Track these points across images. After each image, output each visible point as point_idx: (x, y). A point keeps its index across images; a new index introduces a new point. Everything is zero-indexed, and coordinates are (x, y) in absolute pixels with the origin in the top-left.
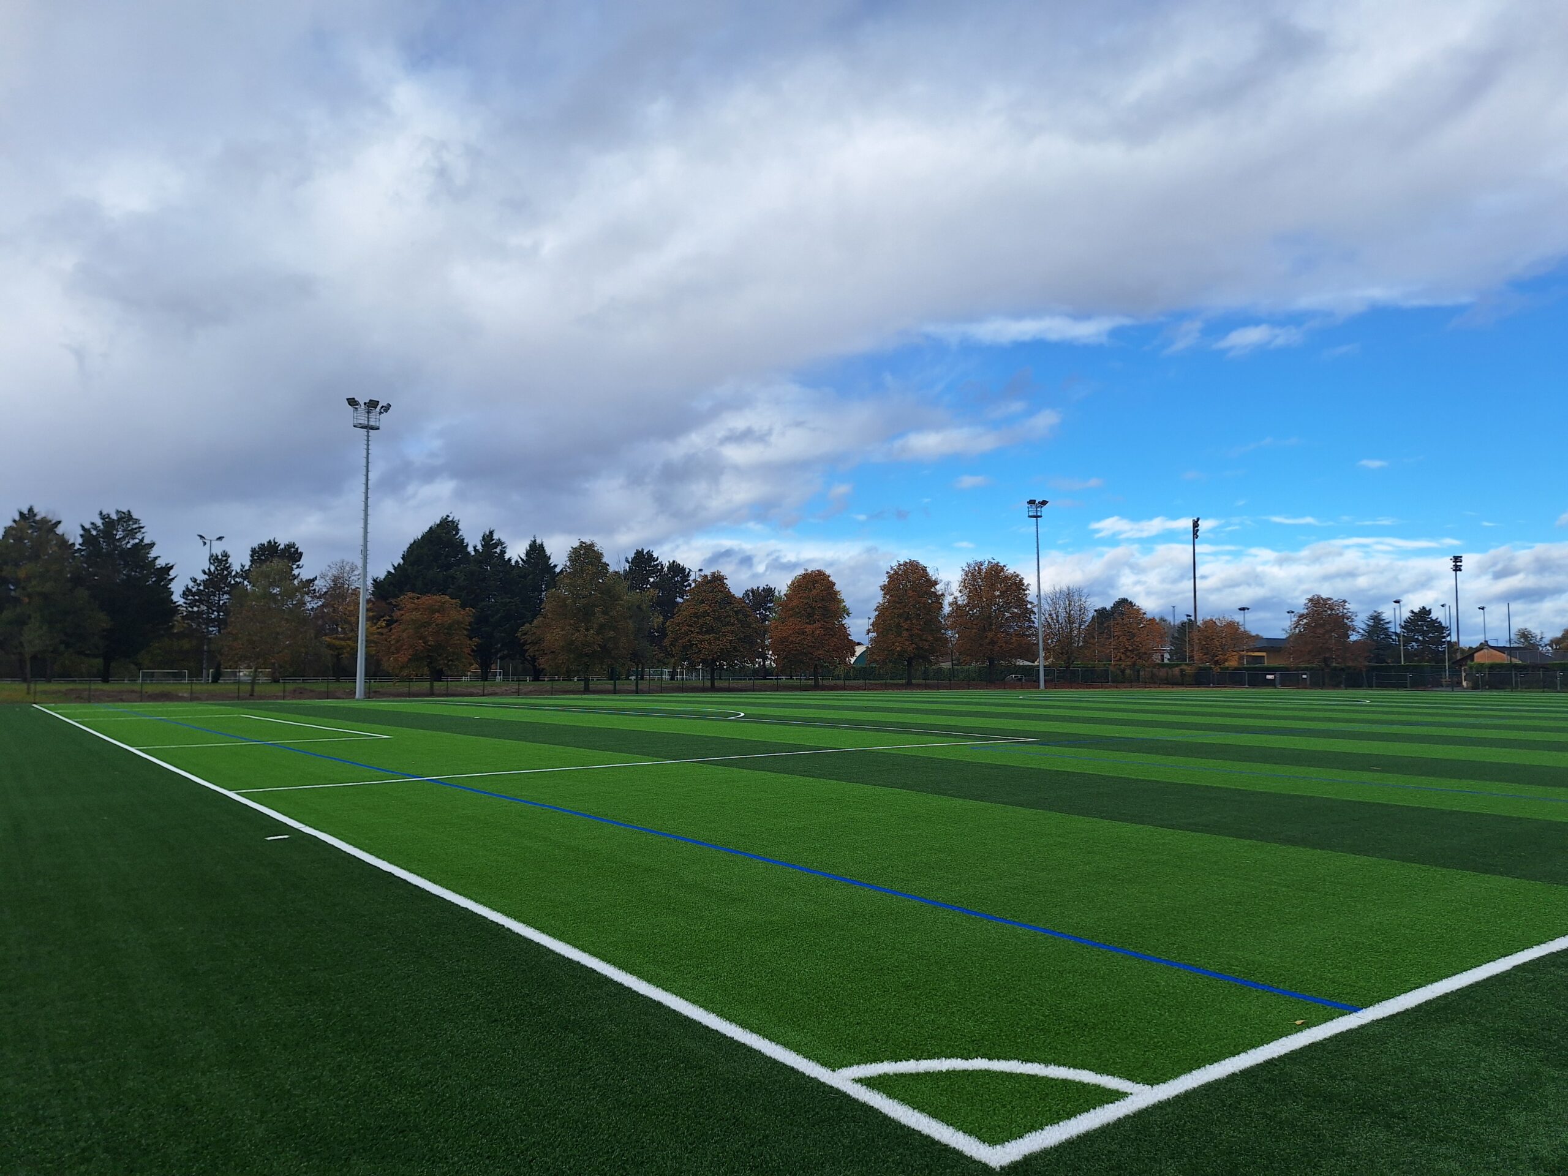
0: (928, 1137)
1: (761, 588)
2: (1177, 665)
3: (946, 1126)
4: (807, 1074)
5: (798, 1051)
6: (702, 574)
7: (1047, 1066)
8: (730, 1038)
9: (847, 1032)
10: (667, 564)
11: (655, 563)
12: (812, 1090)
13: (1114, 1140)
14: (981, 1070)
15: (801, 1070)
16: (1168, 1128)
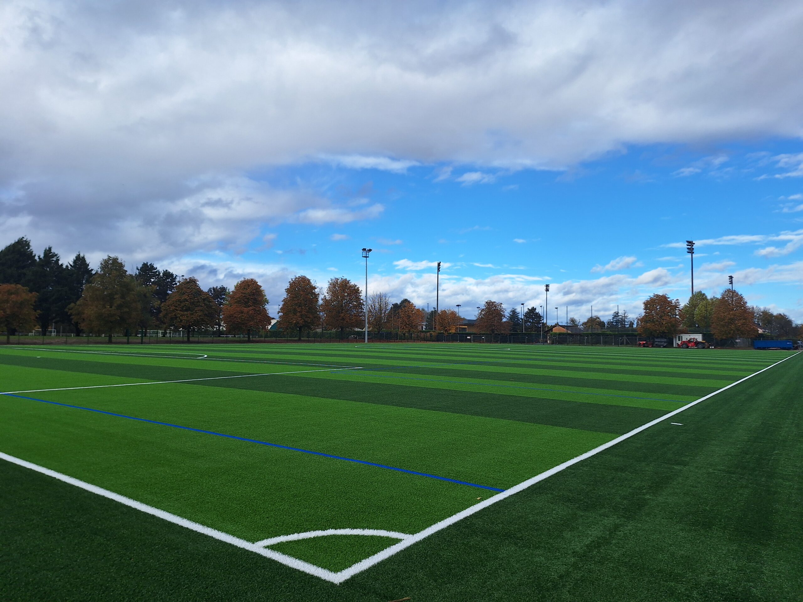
0: (303, 572)
1: (219, 287)
2: (429, 332)
3: (312, 566)
4: (239, 547)
5: (234, 535)
6: (184, 278)
7: (363, 530)
8: (195, 531)
9: (262, 522)
10: (163, 272)
11: (155, 271)
12: (241, 554)
13: (395, 563)
14: (331, 535)
15: (235, 545)
16: (420, 555)
